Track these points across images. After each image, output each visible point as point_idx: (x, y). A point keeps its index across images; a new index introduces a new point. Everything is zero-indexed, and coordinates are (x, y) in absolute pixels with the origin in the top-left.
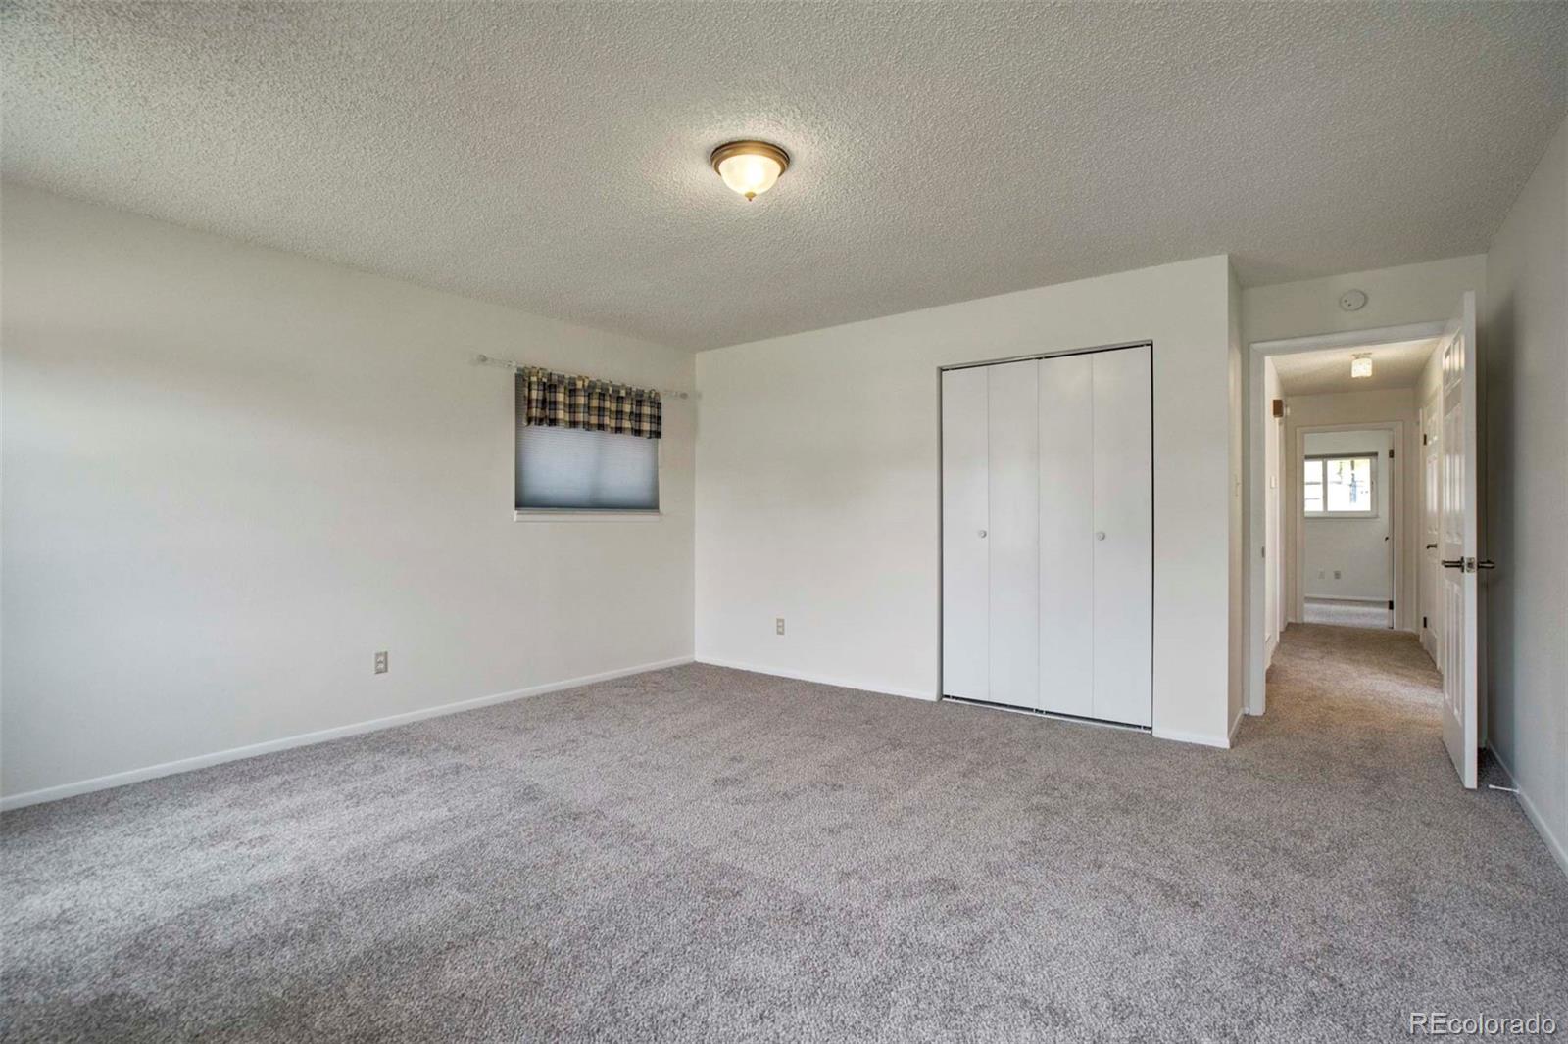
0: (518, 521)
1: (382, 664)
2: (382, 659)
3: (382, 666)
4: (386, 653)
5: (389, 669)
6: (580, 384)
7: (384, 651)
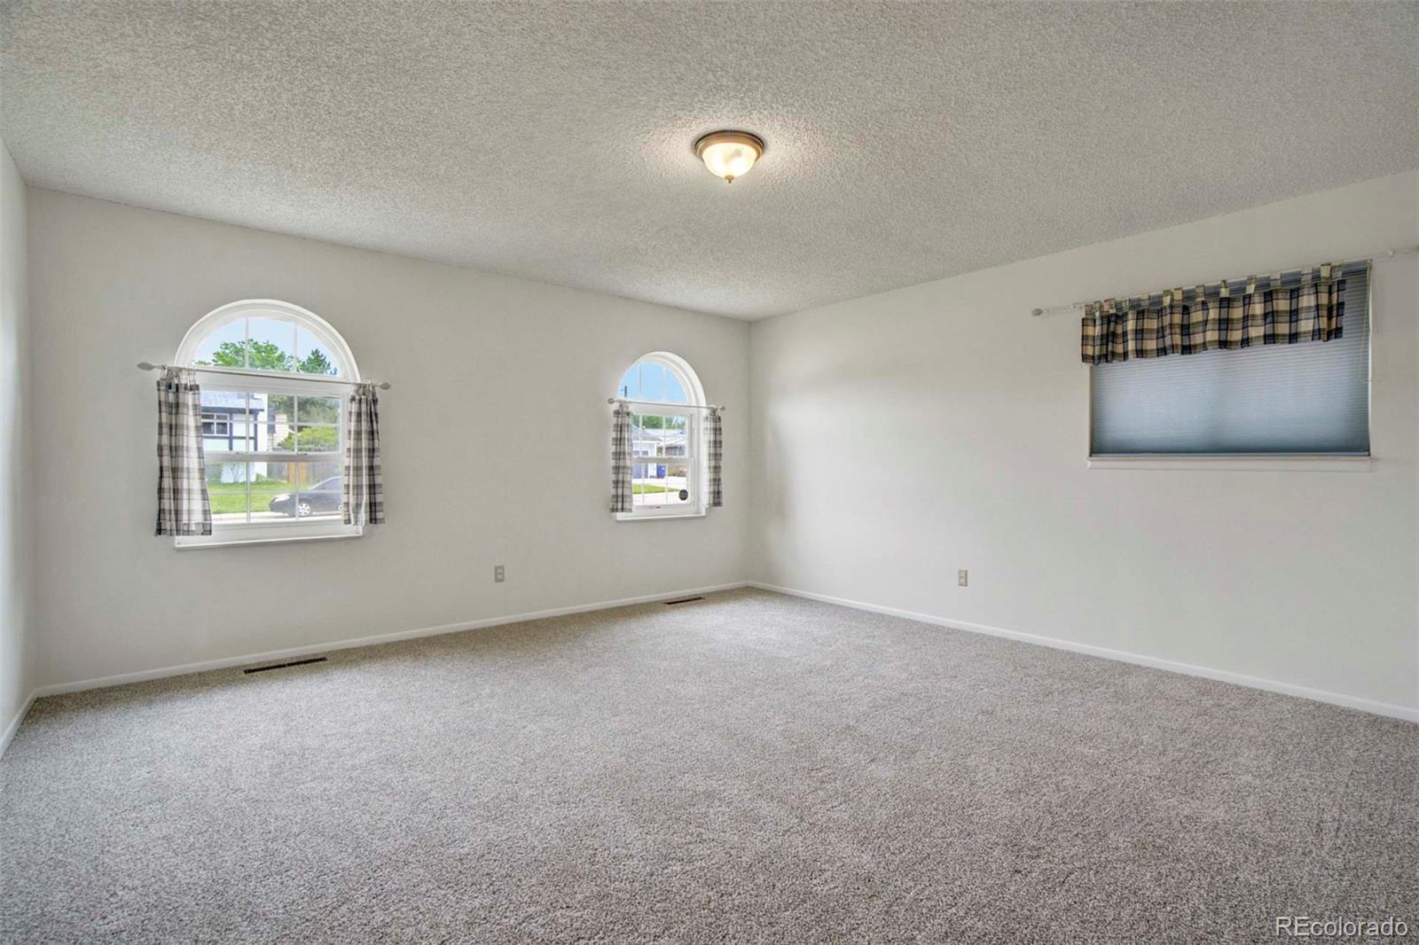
0: (1090, 468)
1: (964, 579)
2: (963, 575)
3: (963, 581)
4: (966, 572)
5: (969, 584)
6: (1167, 301)
7: (964, 569)
